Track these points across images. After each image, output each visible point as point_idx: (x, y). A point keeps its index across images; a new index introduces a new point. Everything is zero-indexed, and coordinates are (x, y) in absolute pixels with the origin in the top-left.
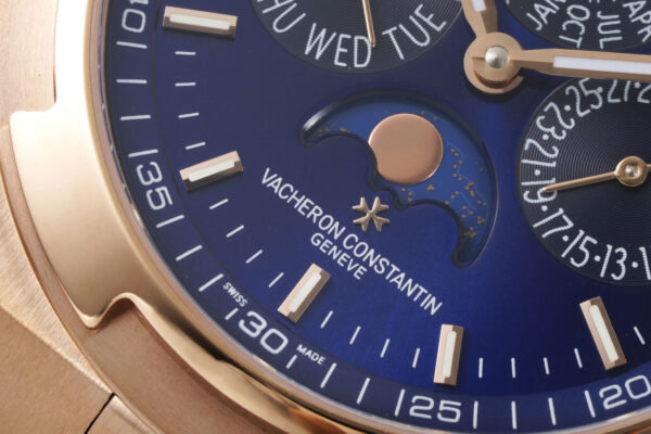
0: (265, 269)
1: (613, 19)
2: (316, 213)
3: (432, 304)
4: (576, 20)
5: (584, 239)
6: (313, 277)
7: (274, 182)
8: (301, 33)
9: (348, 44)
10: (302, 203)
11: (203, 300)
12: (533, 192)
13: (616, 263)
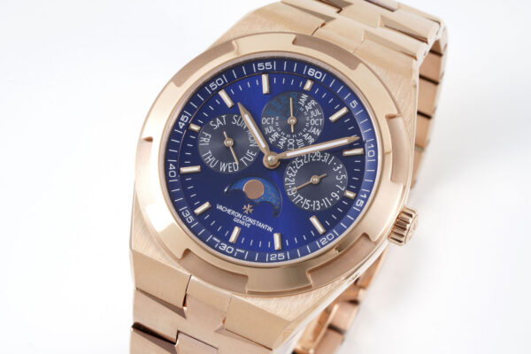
0: (223, 231)
1: (301, 140)
2: (233, 213)
3: (270, 229)
4: (291, 143)
5: (307, 201)
6: (236, 230)
7: (220, 207)
8: (218, 166)
9: (231, 165)
10: (229, 211)
11: (208, 244)
12: (290, 192)
13: (317, 205)
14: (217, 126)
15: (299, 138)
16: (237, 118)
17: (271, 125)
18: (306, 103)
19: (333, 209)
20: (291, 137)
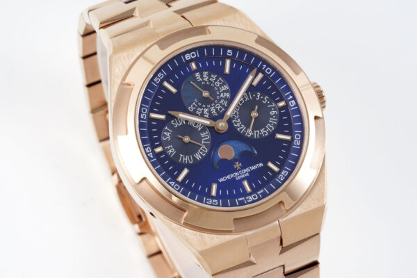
0: (238, 191)
1: (222, 101)
2: (232, 176)
3: (261, 165)
4: (219, 107)
5: (262, 130)
6: (246, 183)
7: (222, 180)
8: (194, 158)
9: (201, 151)
10: (228, 177)
11: (240, 205)
12: (248, 134)
13: (270, 127)
14: (169, 137)
15: (219, 100)
16: (175, 122)
17: (197, 108)
18: (202, 77)
19: (281, 122)
20: (216, 104)
